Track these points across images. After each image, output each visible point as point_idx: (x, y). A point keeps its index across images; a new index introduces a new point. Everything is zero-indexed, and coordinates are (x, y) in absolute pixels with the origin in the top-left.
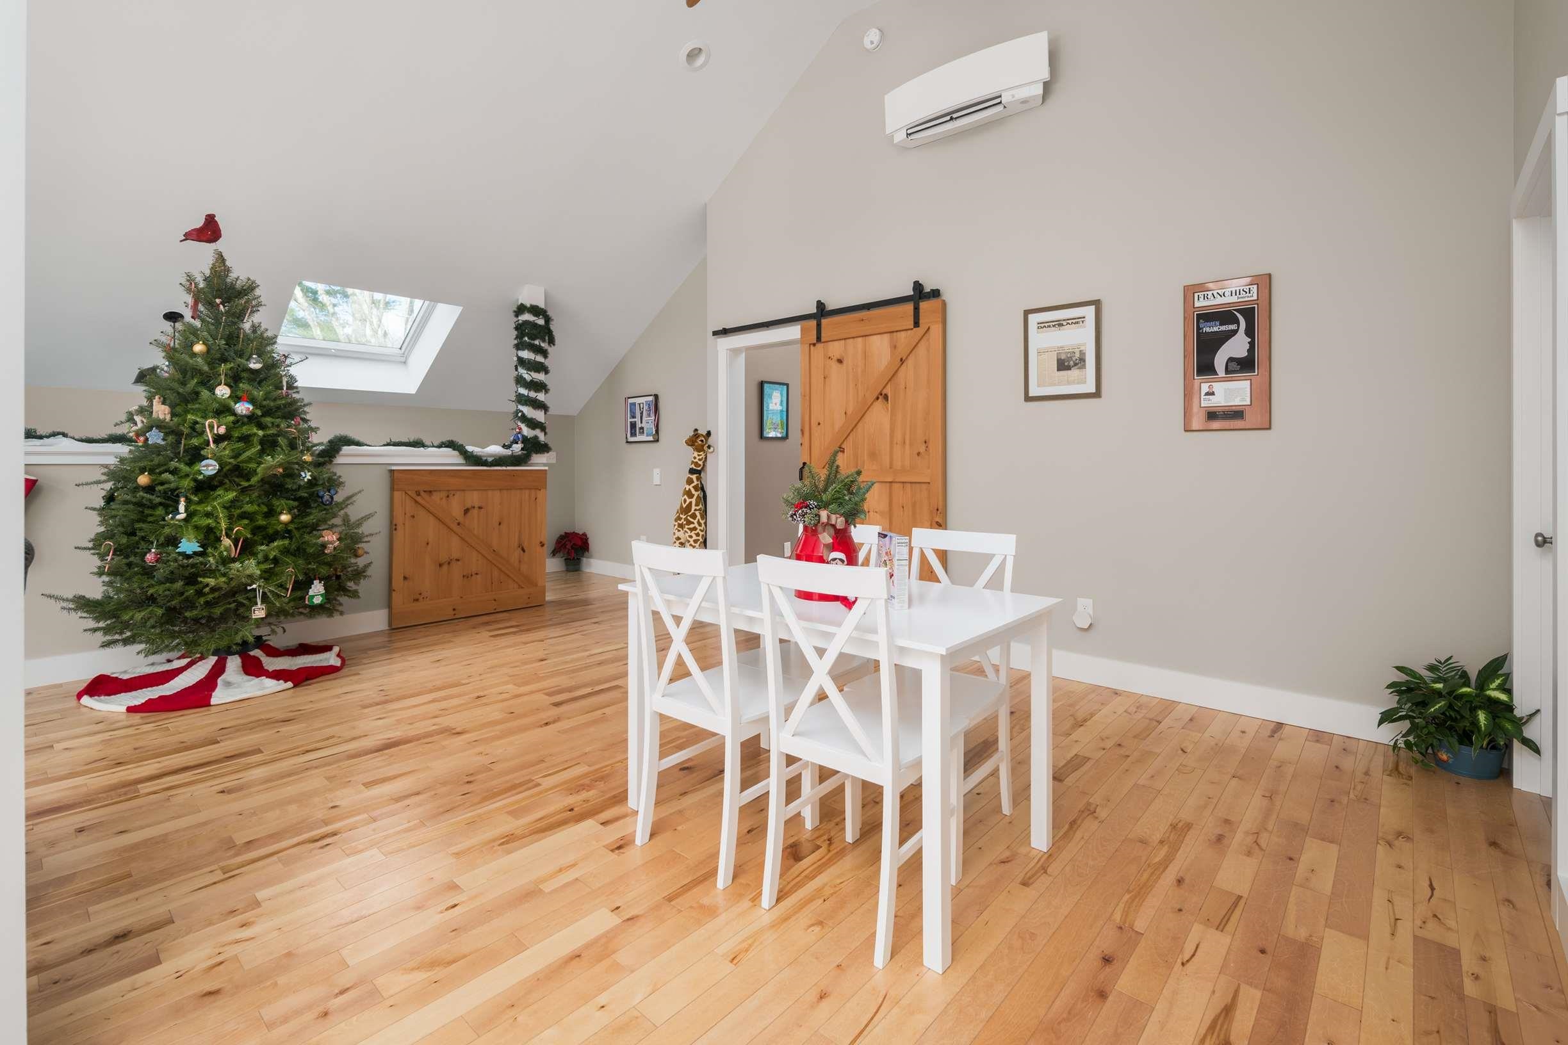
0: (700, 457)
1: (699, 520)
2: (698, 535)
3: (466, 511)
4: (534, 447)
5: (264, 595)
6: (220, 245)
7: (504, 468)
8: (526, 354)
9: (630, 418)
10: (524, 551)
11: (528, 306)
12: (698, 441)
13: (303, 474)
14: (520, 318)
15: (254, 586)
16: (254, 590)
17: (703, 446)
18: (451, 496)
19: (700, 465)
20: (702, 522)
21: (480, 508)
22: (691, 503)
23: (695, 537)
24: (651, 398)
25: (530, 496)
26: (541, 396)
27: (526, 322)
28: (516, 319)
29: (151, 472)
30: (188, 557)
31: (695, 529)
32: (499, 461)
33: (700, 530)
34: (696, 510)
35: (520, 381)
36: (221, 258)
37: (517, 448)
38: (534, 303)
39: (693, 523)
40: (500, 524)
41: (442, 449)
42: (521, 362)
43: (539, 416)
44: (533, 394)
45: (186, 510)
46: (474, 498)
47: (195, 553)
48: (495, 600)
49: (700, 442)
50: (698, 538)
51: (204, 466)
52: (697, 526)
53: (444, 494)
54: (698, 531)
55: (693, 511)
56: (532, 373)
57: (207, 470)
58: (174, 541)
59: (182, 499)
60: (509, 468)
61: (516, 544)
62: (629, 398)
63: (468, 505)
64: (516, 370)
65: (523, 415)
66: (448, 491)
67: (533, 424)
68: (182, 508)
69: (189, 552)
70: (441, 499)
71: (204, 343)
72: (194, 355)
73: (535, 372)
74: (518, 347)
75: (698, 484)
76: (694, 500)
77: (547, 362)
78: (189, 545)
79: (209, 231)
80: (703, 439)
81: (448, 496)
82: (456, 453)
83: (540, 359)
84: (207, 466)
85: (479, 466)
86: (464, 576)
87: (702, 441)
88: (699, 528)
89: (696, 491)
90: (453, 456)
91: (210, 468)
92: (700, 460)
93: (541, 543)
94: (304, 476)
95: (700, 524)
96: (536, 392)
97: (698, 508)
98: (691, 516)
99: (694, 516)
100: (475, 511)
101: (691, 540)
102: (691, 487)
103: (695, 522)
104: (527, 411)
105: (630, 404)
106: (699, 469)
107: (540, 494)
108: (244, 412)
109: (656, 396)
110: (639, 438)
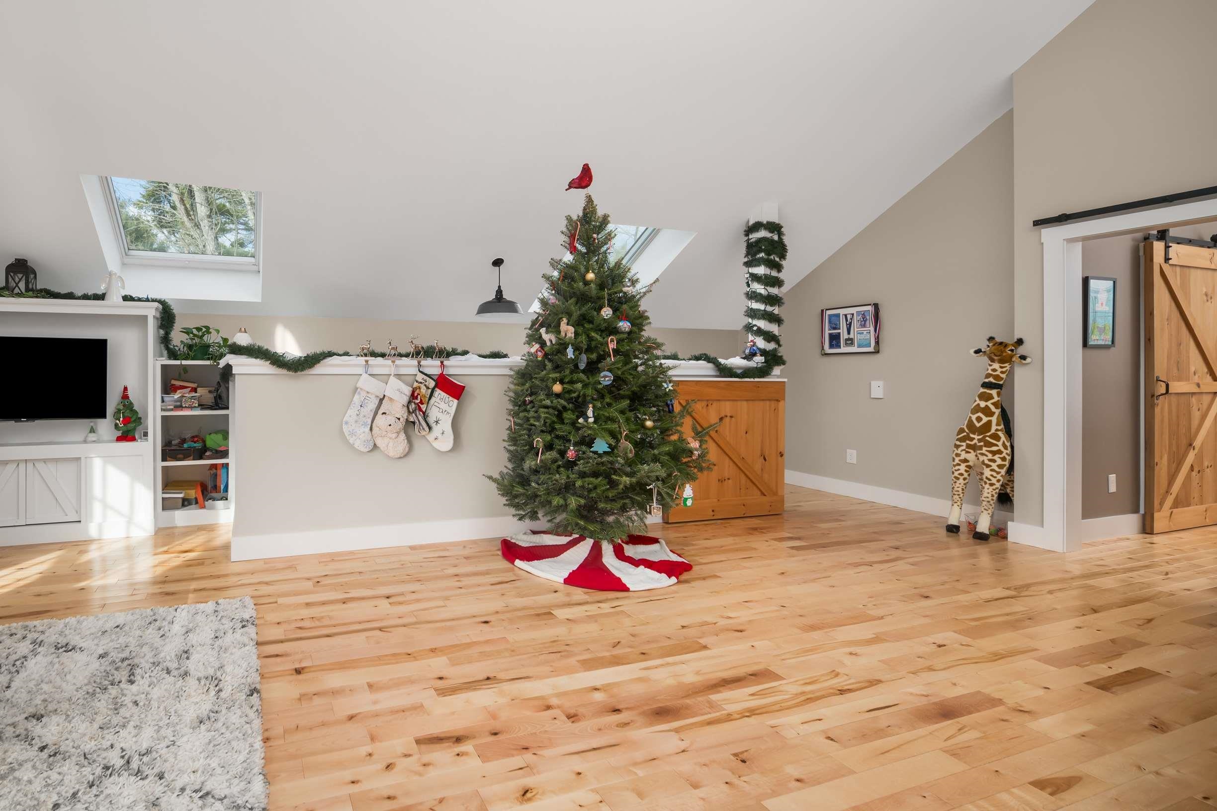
0: (1004, 370)
1: (1004, 442)
2: (1004, 459)
3: (721, 419)
4: (773, 359)
5: (659, 493)
6: (590, 190)
7: (752, 380)
8: (761, 270)
9: (829, 330)
10: (765, 459)
11: (765, 222)
12: (1007, 350)
13: (665, 385)
14: (751, 237)
15: (651, 487)
16: (651, 489)
17: (1012, 357)
18: (710, 405)
19: (1002, 379)
20: (1008, 444)
21: (731, 417)
22: (990, 422)
23: (999, 462)
24: (869, 308)
25: (770, 407)
26: (776, 310)
27: (760, 240)
28: (746, 238)
29: (562, 382)
30: (600, 456)
31: (1000, 452)
32: (747, 373)
33: (1007, 454)
34: (997, 430)
35: (753, 296)
36: (589, 200)
37: (759, 359)
38: (771, 220)
39: (997, 445)
40: (746, 433)
41: (691, 362)
42: (755, 278)
43: (774, 328)
44: (769, 309)
45: (594, 416)
46: (727, 408)
47: (605, 453)
48: (744, 505)
49: (1010, 352)
50: (1004, 463)
51: (602, 377)
52: (1002, 449)
53: (704, 404)
54: (1004, 454)
55: (993, 431)
56: (768, 288)
57: (604, 380)
58: (588, 442)
59: (591, 405)
60: (757, 380)
61: (759, 453)
62: (827, 310)
63: (723, 415)
64: (748, 285)
65: (759, 329)
66: (708, 400)
67: (769, 337)
68: (590, 413)
69: (601, 452)
70: (702, 408)
71: (593, 272)
72: (587, 283)
73: (770, 287)
74: (748, 264)
75: (998, 400)
76: (994, 419)
77: (781, 276)
78: (601, 446)
79: (584, 179)
80: (1013, 348)
81: (707, 405)
82: (711, 365)
83: (774, 273)
84: (605, 377)
85: (731, 377)
86: (719, 480)
87: (1012, 350)
88: (1005, 451)
89: (996, 408)
90: (707, 368)
91: (607, 379)
92: (1002, 372)
93: (780, 453)
94: (666, 386)
95: (1005, 447)
96: (771, 306)
97: (999, 428)
98: (991, 437)
99: (996, 437)
100: (727, 420)
101: (994, 466)
102: (989, 403)
103: (1000, 443)
104: (762, 324)
105: (829, 315)
106: (1001, 383)
107: (781, 403)
108: (627, 329)
109: (876, 306)
110: (844, 349)
